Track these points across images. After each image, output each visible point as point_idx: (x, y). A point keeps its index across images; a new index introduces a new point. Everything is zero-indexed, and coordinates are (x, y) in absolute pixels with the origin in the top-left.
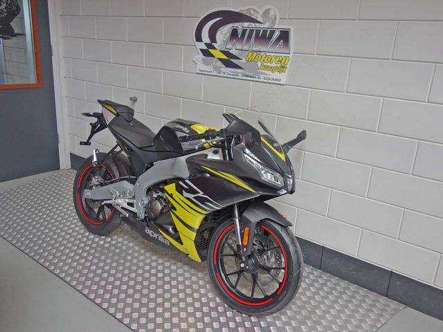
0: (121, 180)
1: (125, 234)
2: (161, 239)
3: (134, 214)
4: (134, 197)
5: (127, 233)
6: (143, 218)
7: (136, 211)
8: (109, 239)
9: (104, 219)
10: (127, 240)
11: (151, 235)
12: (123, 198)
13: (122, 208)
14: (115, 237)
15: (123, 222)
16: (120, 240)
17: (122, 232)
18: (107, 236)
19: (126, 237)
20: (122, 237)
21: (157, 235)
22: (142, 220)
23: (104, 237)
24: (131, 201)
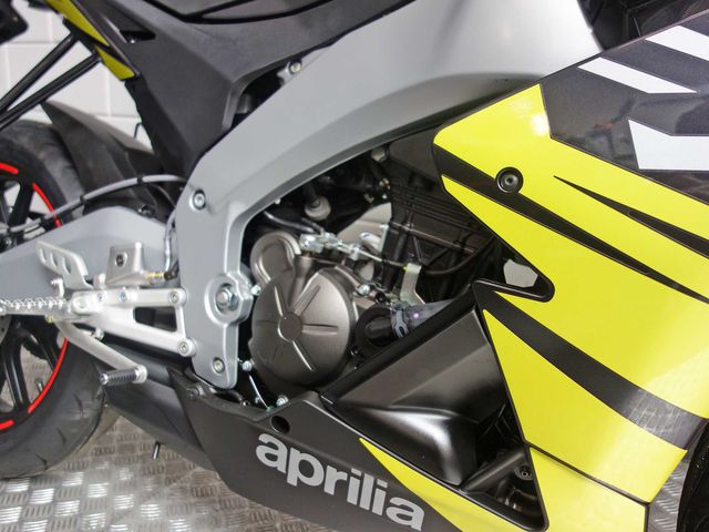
0: (90, 206)
1: (119, 463)
2: (364, 493)
3: (179, 365)
4: (172, 277)
5: (125, 455)
6: (230, 380)
7: (191, 347)
8: (45, 495)
9: (22, 406)
10: (130, 486)
11: (294, 477)
12: (110, 286)
13: (110, 339)
14: (77, 480)
15: (110, 412)
16: (98, 491)
17: (101, 453)
18: (37, 479)
19: (124, 475)
20: (106, 476)
21: (334, 475)
22: (224, 395)
23: (22, 487)
24: (158, 298)
